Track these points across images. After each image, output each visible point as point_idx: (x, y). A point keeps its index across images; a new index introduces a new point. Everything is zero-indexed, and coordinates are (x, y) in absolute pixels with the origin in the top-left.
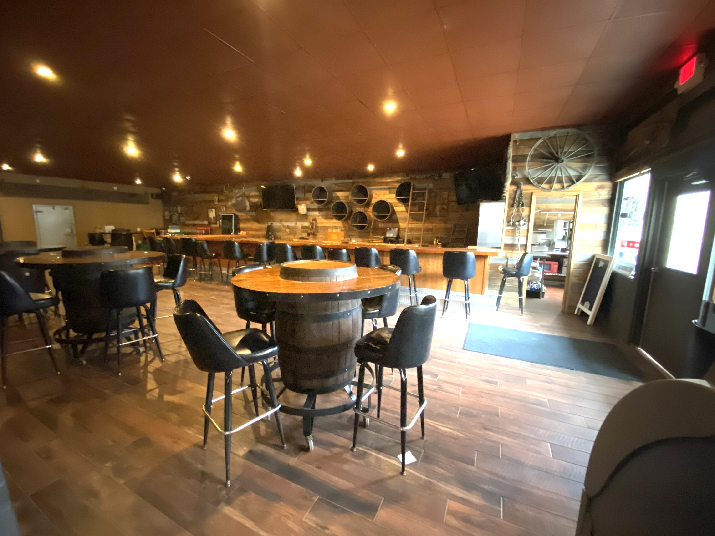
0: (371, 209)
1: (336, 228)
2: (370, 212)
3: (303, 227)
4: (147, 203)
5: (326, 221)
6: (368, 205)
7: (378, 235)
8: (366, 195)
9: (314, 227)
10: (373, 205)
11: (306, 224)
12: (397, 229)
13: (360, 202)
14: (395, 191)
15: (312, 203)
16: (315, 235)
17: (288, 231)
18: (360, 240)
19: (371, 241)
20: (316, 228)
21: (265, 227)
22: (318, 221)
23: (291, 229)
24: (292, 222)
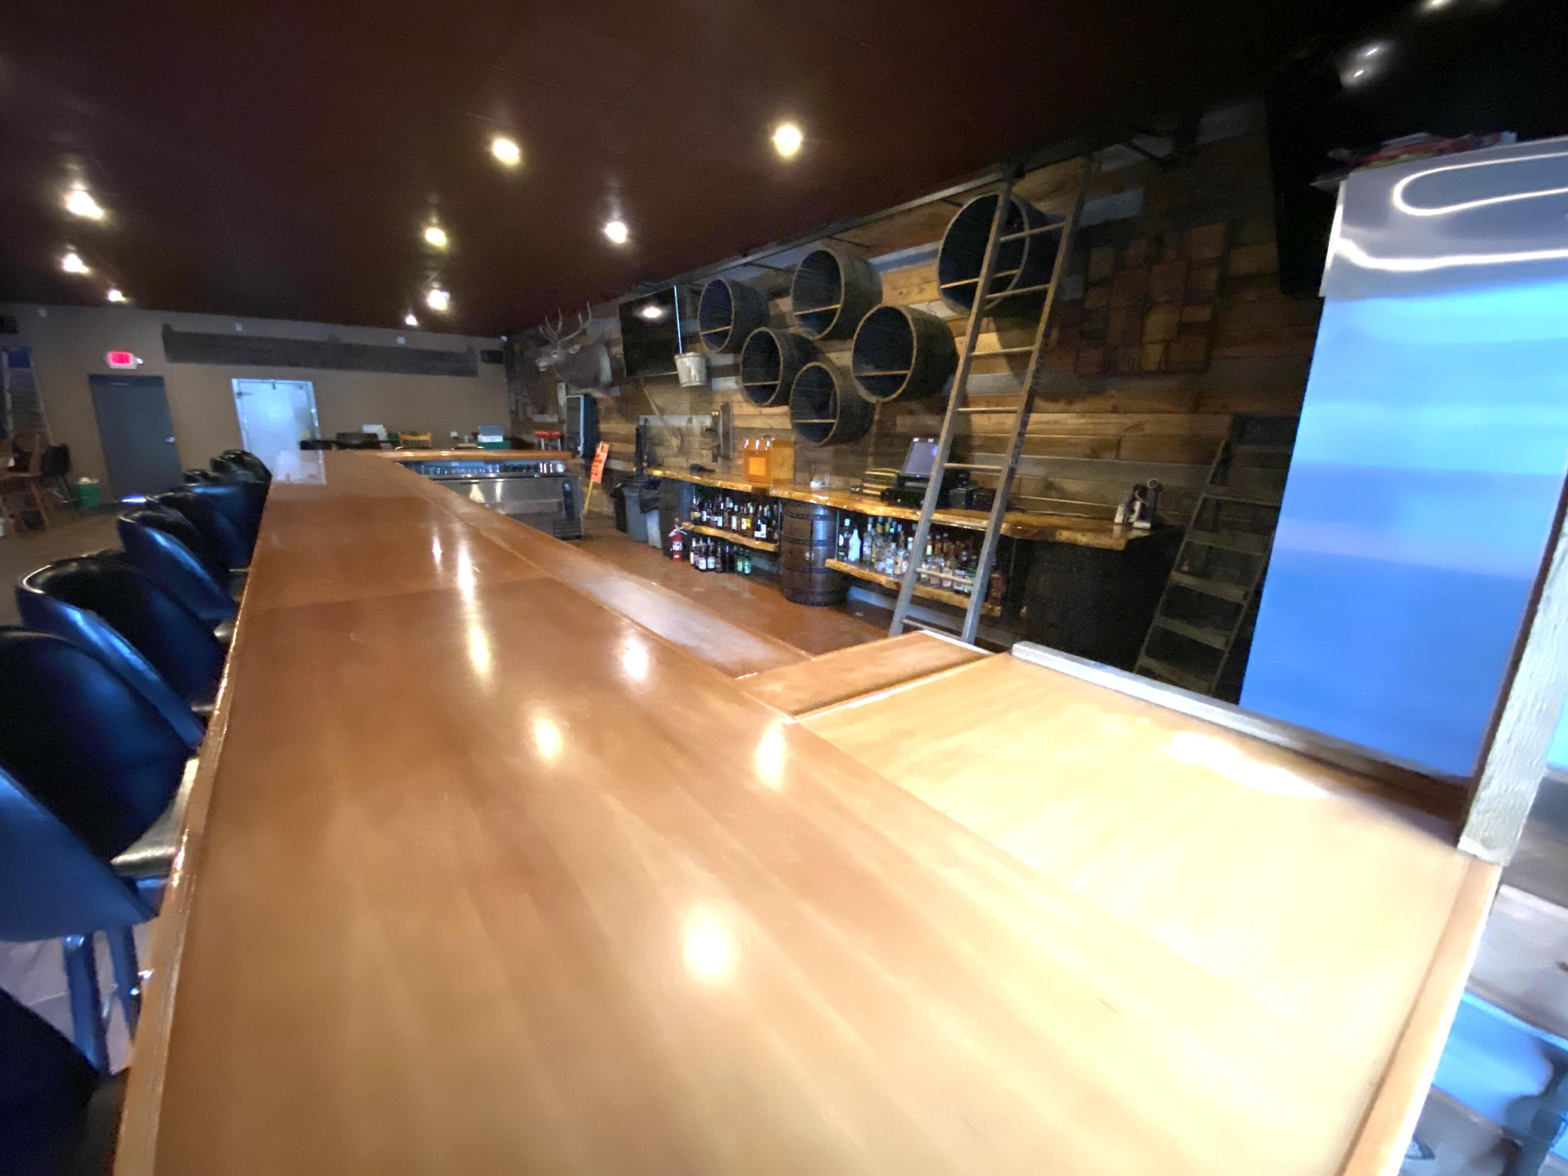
4: (473, 373)
5: (752, 410)
7: (881, 464)
8: (839, 292)
9: (720, 429)
15: (716, 350)
16: (727, 458)
17: (675, 442)
18: (838, 482)
19: (858, 490)
20: (726, 435)
21: (634, 432)
22: (736, 410)
23: (679, 437)
24: (682, 413)
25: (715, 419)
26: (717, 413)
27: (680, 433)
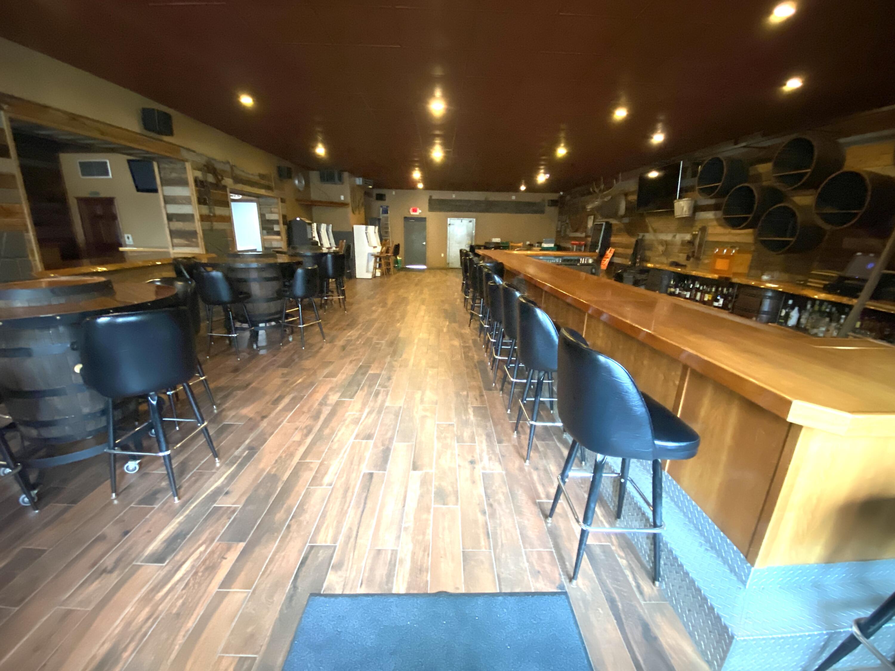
4: (542, 212)
5: (723, 231)
9: (697, 242)
11: (687, 237)
15: (702, 196)
16: (698, 259)
17: (661, 248)
18: (785, 276)
19: (802, 282)
20: (700, 245)
21: (634, 242)
22: (710, 231)
23: (665, 246)
24: (671, 232)
25: (695, 236)
26: (697, 233)
27: (666, 244)
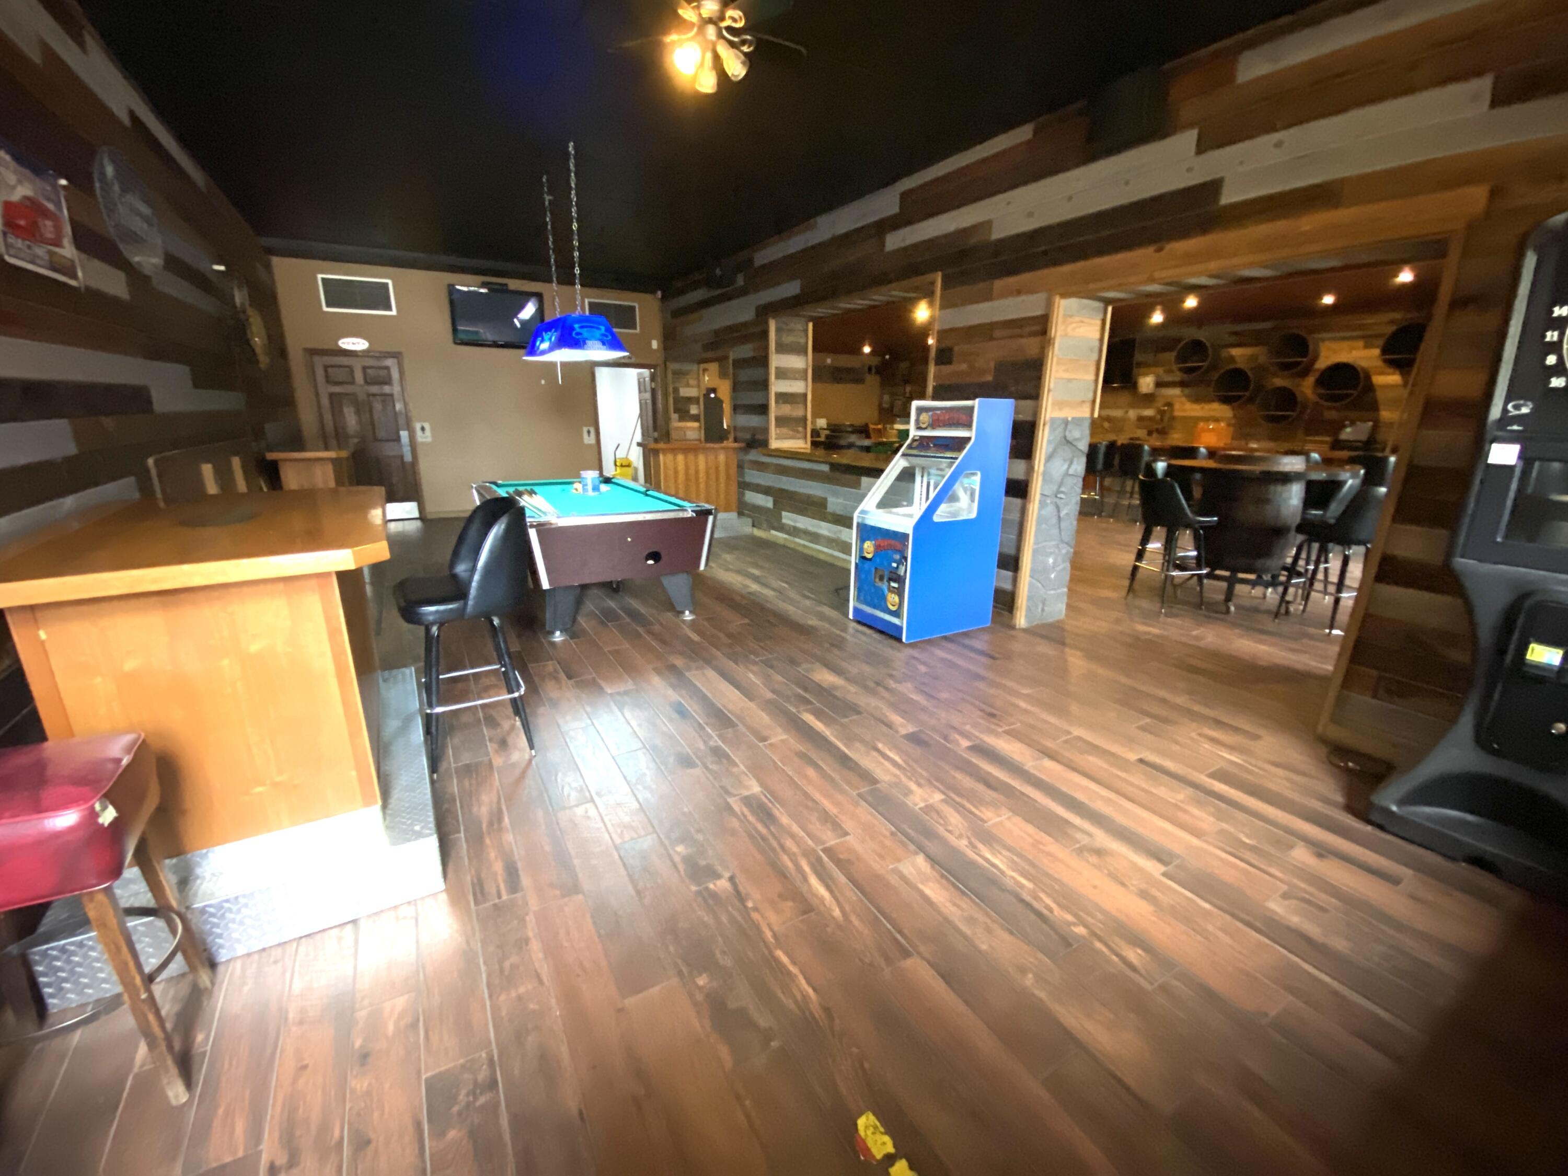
0: (1310, 380)
1: (1217, 420)
2: (1307, 388)
3: (1141, 419)
5: (1196, 407)
6: (1305, 372)
7: (1317, 433)
8: (1304, 353)
9: (1166, 418)
10: (1317, 374)
11: (1149, 412)
12: (1370, 424)
13: (1286, 367)
14: (1381, 342)
15: (1170, 371)
